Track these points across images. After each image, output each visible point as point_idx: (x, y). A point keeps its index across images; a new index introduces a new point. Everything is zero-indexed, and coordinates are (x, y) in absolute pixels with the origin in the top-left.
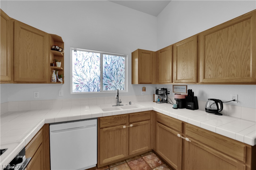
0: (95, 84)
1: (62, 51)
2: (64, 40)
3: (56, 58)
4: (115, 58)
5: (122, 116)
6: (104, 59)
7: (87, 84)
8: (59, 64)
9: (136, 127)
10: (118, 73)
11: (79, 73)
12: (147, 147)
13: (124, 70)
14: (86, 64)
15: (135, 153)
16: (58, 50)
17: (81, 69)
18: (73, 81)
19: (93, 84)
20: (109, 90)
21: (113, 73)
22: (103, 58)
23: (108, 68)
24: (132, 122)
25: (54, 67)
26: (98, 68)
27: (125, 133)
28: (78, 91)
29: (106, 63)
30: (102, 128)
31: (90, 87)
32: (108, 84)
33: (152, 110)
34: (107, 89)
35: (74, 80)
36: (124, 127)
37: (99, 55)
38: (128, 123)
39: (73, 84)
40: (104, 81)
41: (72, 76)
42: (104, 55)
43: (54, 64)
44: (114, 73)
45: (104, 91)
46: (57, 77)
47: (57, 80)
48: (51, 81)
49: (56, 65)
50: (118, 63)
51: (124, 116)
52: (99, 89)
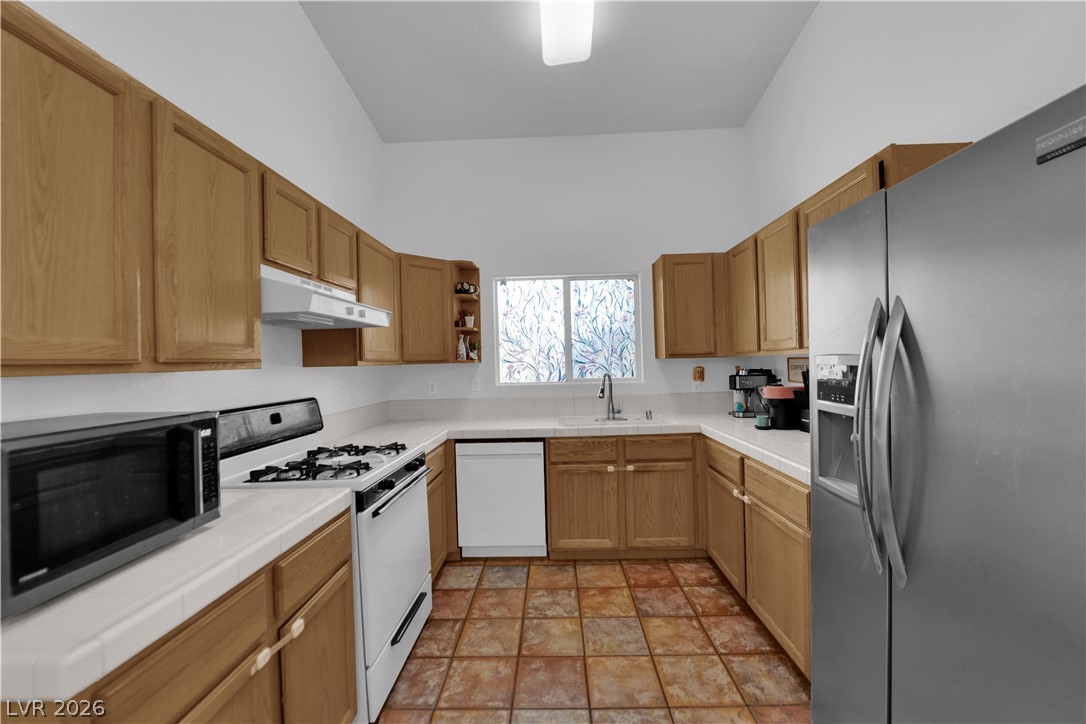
0: (552, 361)
1: (475, 290)
2: (477, 264)
3: (466, 307)
4: (605, 286)
5: (604, 440)
6: (572, 294)
7: (531, 362)
8: (470, 321)
9: (646, 475)
10: (614, 329)
11: (513, 335)
12: (685, 539)
13: (633, 317)
14: (529, 311)
15: (645, 545)
16: (467, 292)
17: (518, 325)
18: (502, 356)
19: (546, 362)
20: (588, 376)
21: (601, 330)
22: (571, 291)
23: (584, 316)
24: (633, 458)
25: (460, 328)
26: (560, 318)
27: (611, 485)
28: (512, 381)
29: (579, 302)
30: (555, 463)
31: (540, 371)
32: (586, 360)
33: (698, 431)
34: (582, 374)
35: (503, 353)
36: (611, 468)
37: (559, 283)
38: (623, 462)
39: (501, 363)
40: (574, 351)
41: (498, 345)
42: (572, 283)
43: (460, 322)
44: (603, 329)
45: (576, 380)
46: (467, 348)
47: (468, 355)
48: (456, 358)
49: (464, 324)
50: (614, 300)
51: (610, 440)
52: (562, 374)
